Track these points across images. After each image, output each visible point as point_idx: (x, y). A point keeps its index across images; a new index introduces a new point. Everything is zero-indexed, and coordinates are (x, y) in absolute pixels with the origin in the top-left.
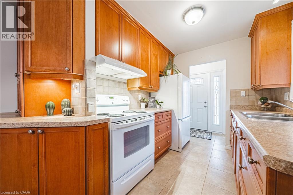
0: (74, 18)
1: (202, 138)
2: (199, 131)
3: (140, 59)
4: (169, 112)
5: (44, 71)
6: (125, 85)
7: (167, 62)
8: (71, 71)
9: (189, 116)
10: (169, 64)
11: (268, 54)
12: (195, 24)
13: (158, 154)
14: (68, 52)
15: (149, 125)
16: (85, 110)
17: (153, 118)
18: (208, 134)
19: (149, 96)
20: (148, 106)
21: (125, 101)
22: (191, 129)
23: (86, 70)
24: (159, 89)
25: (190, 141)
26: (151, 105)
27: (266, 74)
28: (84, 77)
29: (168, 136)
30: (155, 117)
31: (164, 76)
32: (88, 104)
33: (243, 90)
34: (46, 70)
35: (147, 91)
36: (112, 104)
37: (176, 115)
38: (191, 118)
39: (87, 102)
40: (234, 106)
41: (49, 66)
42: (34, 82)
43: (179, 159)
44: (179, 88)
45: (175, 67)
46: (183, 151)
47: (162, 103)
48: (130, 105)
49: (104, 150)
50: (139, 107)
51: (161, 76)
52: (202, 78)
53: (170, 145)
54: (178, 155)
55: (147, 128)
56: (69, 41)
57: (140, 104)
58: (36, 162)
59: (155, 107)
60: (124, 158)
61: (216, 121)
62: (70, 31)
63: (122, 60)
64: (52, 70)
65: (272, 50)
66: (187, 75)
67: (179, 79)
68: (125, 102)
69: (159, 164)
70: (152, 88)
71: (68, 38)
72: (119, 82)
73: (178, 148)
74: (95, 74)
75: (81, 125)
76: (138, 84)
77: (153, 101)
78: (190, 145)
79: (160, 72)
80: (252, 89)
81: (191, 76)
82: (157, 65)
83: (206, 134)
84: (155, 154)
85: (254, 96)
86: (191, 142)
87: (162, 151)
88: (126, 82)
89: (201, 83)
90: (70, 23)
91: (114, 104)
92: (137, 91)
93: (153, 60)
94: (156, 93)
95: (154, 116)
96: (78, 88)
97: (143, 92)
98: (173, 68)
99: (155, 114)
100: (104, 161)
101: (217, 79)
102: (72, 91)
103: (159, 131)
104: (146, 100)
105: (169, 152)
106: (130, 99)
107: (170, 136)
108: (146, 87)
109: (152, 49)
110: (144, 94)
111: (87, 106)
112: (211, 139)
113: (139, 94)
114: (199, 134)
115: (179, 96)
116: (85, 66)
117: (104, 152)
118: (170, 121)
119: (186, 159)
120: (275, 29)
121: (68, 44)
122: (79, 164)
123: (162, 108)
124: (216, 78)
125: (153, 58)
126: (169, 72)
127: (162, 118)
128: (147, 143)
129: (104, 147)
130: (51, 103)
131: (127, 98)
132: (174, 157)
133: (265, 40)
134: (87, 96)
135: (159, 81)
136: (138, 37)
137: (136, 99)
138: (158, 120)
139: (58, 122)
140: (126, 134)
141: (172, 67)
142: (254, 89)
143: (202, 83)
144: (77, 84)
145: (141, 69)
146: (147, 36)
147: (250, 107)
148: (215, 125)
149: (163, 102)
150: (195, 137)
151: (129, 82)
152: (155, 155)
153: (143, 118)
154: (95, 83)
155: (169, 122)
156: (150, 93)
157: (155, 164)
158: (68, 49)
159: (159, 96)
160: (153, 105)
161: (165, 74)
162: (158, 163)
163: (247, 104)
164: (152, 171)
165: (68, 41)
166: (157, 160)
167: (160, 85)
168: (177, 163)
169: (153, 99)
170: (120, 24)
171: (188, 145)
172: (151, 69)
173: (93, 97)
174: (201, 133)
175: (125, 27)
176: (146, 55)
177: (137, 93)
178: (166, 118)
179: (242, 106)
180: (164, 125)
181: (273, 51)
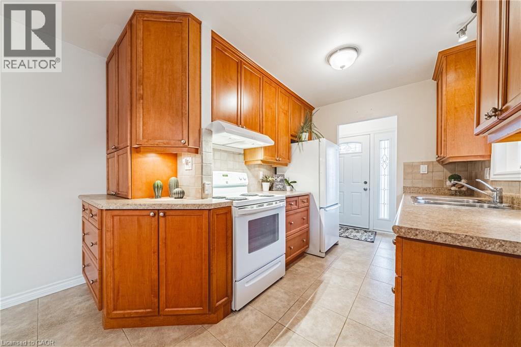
0: (190, 79)
1: (358, 239)
2: (355, 230)
3: (264, 119)
4: (306, 197)
5: (157, 145)
6: (242, 157)
7: (303, 120)
8: (187, 144)
9: (337, 204)
10: (305, 124)
11: (457, 111)
12: (344, 68)
13: (289, 257)
14: (184, 121)
15: (278, 214)
16: (200, 191)
17: (284, 204)
18: (370, 234)
19: (274, 172)
20: (273, 188)
21: (243, 179)
22: (342, 226)
23: (202, 141)
24: (290, 162)
25: (339, 243)
26: (278, 187)
27: (454, 140)
28: (199, 150)
29: (305, 233)
30: (287, 202)
31: (297, 142)
32: (204, 184)
33: (423, 163)
34: (159, 143)
35: (271, 166)
36: (227, 185)
37: (317, 202)
38: (339, 207)
39: (204, 182)
40: (410, 188)
41: (162, 139)
42: (141, 157)
43: (322, 266)
44: (321, 159)
45: (315, 129)
46: (327, 256)
47: (295, 184)
48: (248, 186)
49: (227, 240)
50: (260, 189)
51: (293, 141)
52: (360, 143)
53: (307, 246)
54: (320, 261)
55: (275, 217)
56: (185, 107)
57: (262, 185)
58: (156, 248)
59: (284, 190)
60: (249, 253)
61: (384, 213)
62: (186, 96)
63: (241, 124)
64: (165, 143)
65: (463, 105)
66: (334, 140)
67: (321, 146)
68: (243, 182)
69: (291, 271)
70: (279, 161)
71: (183, 104)
72: (234, 153)
73: (320, 251)
74: (212, 145)
75: (206, 208)
76: (261, 156)
77: (281, 181)
78: (338, 249)
79: (292, 135)
80: (438, 161)
81: (340, 139)
82: (287, 127)
83: (365, 234)
84: (286, 255)
85: (442, 173)
86: (340, 245)
87: (296, 253)
88: (243, 152)
89: (358, 151)
90: (186, 86)
91: (230, 184)
92: (257, 166)
93: (282, 120)
94: (286, 167)
95: (285, 202)
96: (190, 164)
97: (265, 167)
98: (313, 130)
99: (286, 198)
100: (227, 254)
101: (385, 144)
102: (178, 166)
103: (291, 224)
104: (270, 179)
105: (307, 257)
106: (248, 177)
107: (307, 233)
108: (272, 159)
109: (281, 103)
110: (267, 169)
111: (203, 186)
112: (373, 242)
113: (259, 170)
114: (354, 233)
115: (321, 172)
116: (201, 136)
117: (227, 243)
118: (307, 210)
119: (333, 266)
120: (468, 73)
121: (184, 111)
122: (201, 253)
123: (294, 190)
124: (383, 142)
125: (282, 116)
126: (305, 136)
127: (296, 205)
128: (275, 239)
129: (227, 237)
130: (159, 182)
131: (245, 175)
132: (313, 264)
133: (453, 89)
134: (204, 173)
135: (289, 150)
136: (261, 88)
137: (257, 177)
138: (290, 208)
139: (180, 204)
140: (251, 223)
141: (311, 128)
142: (442, 162)
143: (360, 151)
144: (188, 159)
145: (266, 135)
146: (274, 85)
147: (435, 189)
148: (381, 220)
149: (295, 182)
150: (348, 238)
151: (246, 153)
152: (286, 258)
153: (270, 203)
154: (212, 157)
155: (306, 212)
156: (276, 168)
157: (286, 270)
158: (183, 118)
159: (289, 173)
160: (281, 187)
161: (300, 138)
162: (289, 269)
163: (430, 186)
164: (281, 278)
165: (183, 108)
166: (288, 265)
167: (291, 157)
168: (318, 271)
169: (280, 178)
170: (239, 75)
171: (336, 249)
172: (279, 133)
173: (210, 175)
174: (358, 232)
175: (244, 78)
176: (271, 112)
177: (257, 169)
178: (301, 205)
179: (422, 189)
180: (299, 215)
181: (465, 106)
